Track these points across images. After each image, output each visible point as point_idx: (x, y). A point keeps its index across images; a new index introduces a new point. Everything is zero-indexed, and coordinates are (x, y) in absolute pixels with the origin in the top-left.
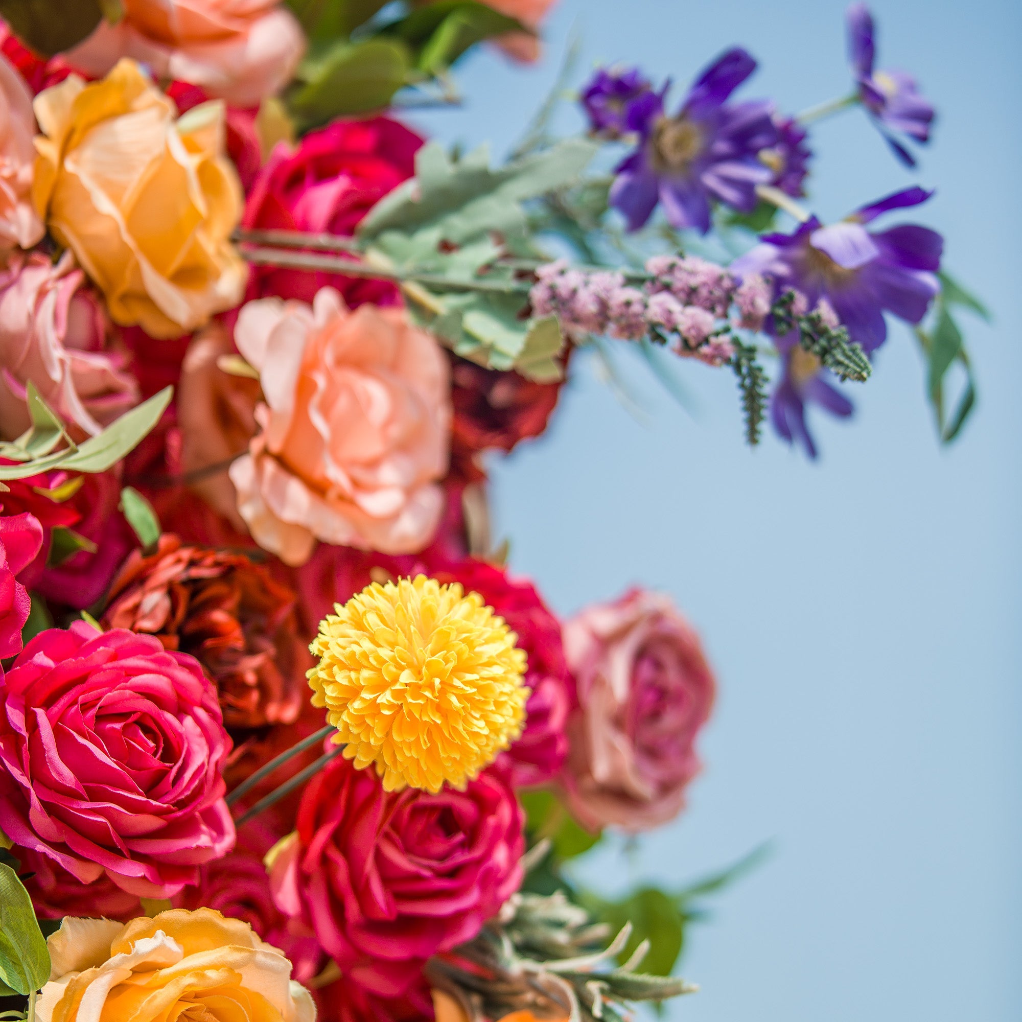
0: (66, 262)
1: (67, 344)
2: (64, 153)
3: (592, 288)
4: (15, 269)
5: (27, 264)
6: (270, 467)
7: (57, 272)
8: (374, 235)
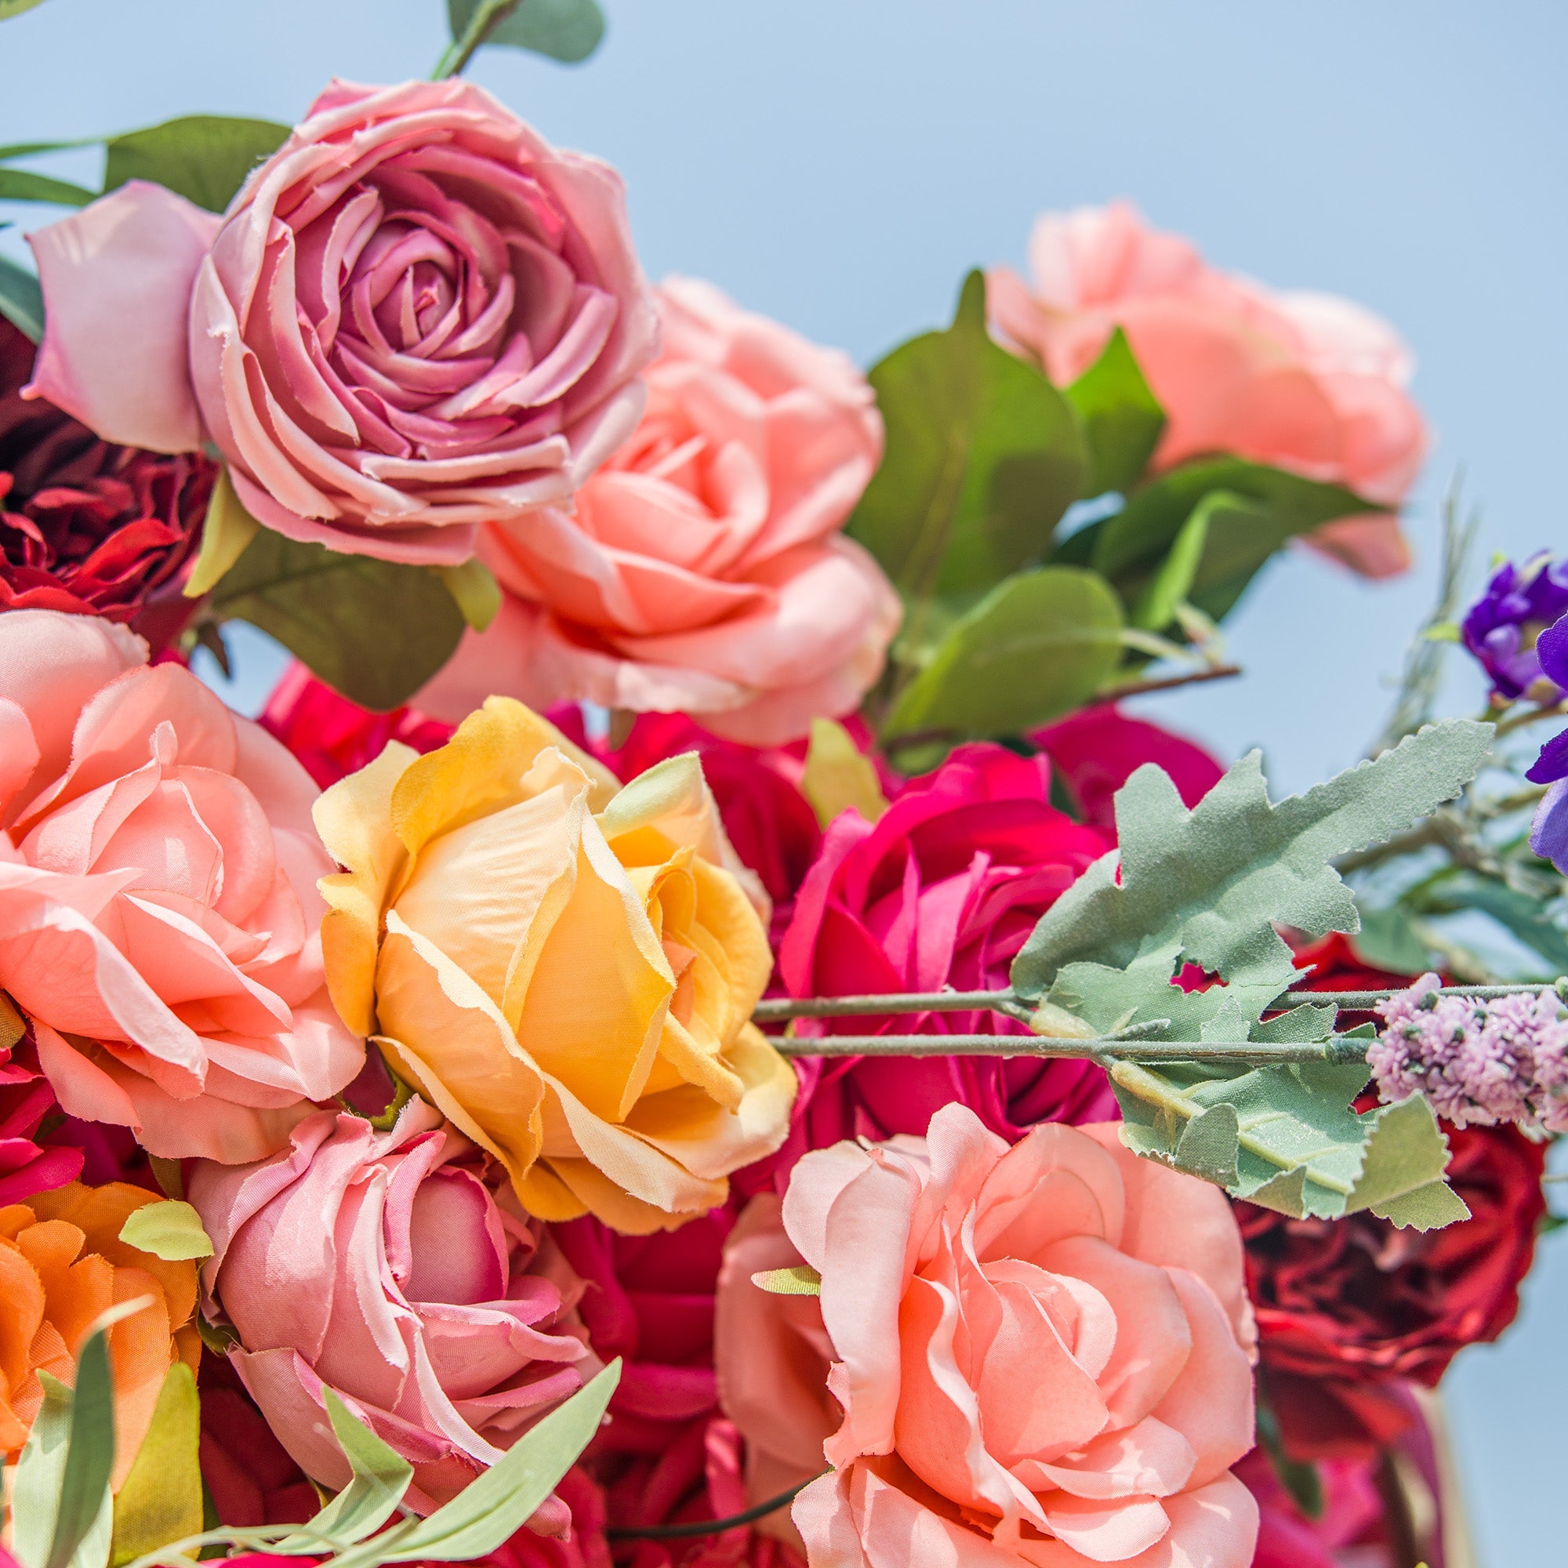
0: (410, 1117)
1: (415, 1289)
2: (389, 900)
3: (1494, 1025)
4: (303, 1149)
5: (335, 1135)
6: (874, 1484)
7: (387, 1143)
8: (1045, 973)
